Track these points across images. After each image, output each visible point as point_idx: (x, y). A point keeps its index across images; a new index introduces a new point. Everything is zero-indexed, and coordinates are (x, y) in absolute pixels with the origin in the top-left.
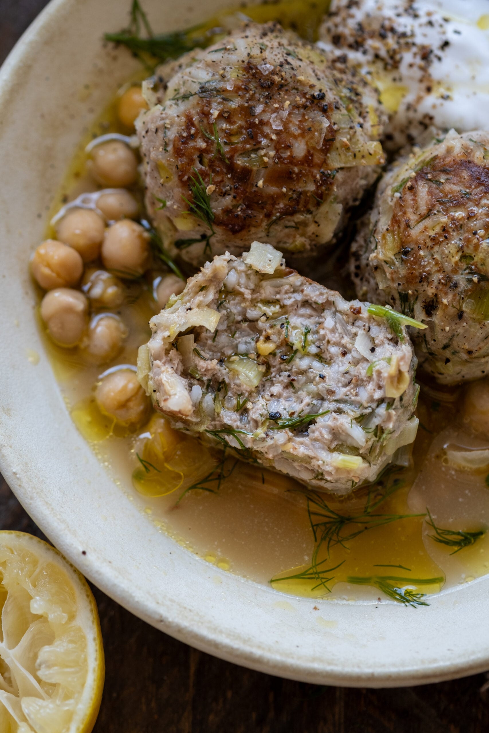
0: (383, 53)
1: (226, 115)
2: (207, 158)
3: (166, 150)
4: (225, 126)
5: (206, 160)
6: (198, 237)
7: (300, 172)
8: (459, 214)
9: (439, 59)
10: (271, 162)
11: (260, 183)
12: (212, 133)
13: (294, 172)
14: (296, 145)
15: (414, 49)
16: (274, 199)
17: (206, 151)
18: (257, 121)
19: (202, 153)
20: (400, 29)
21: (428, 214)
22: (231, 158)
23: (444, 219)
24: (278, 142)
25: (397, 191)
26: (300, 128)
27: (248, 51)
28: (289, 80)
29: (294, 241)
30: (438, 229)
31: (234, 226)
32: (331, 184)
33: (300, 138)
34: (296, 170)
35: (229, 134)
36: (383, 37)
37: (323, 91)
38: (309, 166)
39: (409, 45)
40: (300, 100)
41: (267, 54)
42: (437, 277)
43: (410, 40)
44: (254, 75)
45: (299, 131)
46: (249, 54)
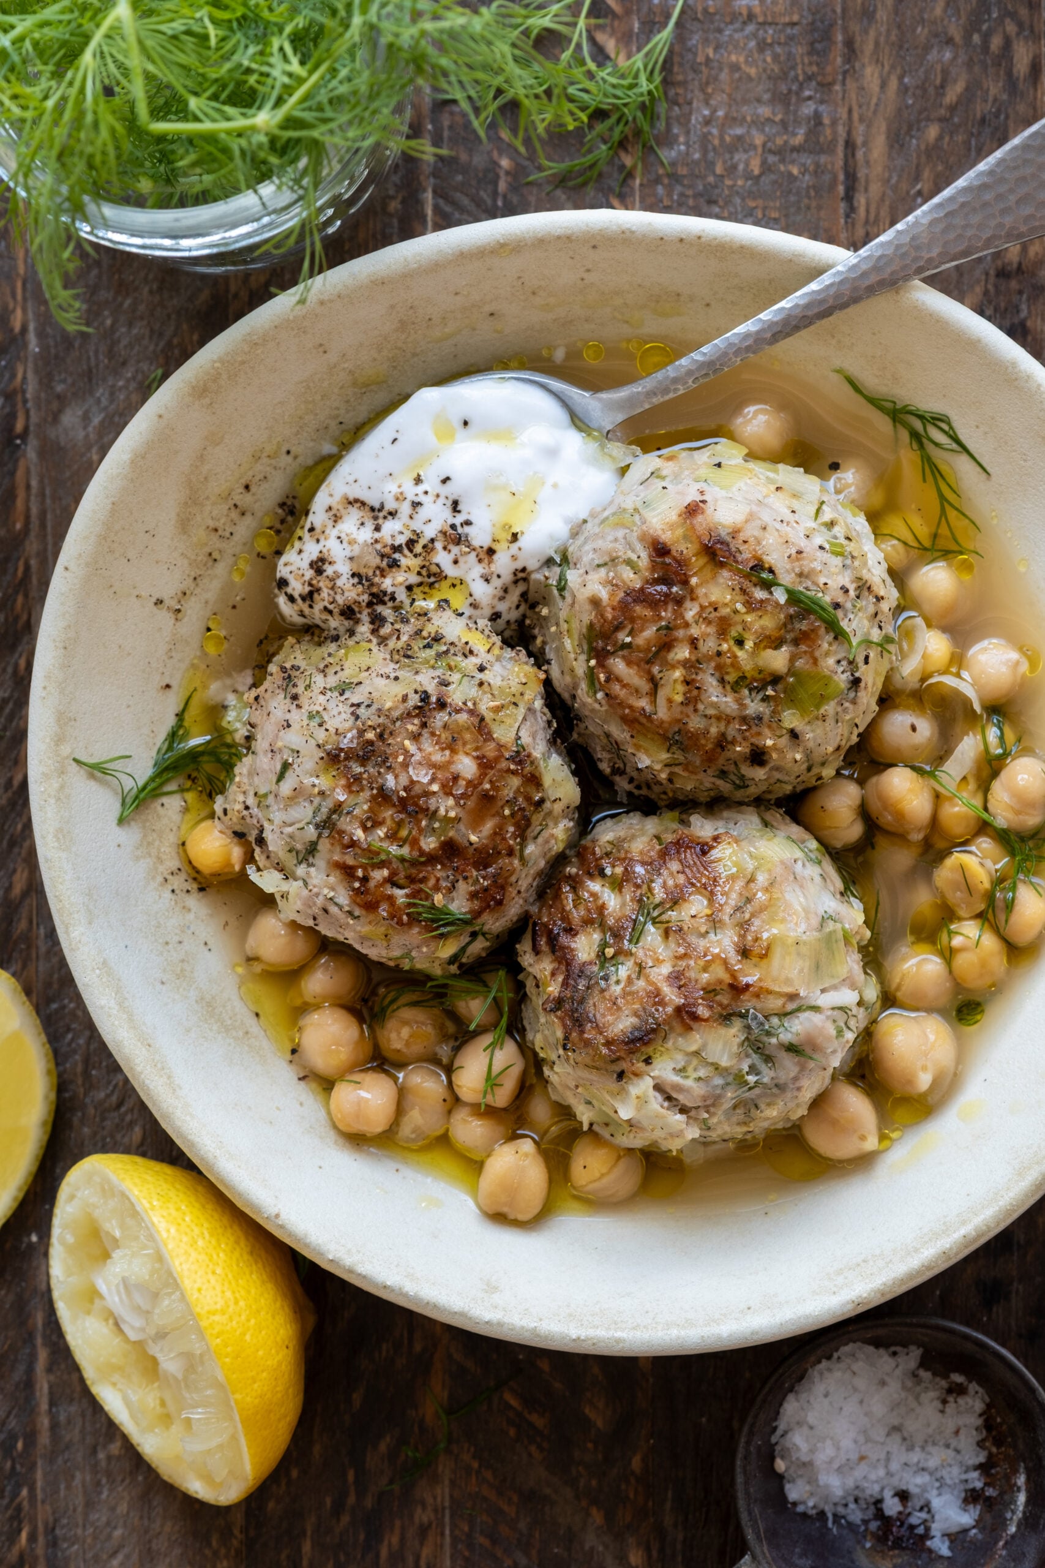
0: (414, 579)
1: (369, 824)
2: (401, 878)
3: (357, 918)
4: (381, 832)
5: (402, 882)
6: (468, 939)
7: (491, 782)
8: (683, 653)
9: (468, 523)
10: (459, 810)
11: (473, 838)
12: (378, 854)
13: (487, 791)
14: (460, 767)
15: (439, 545)
16: (498, 833)
17: (393, 874)
18: (403, 794)
19: (391, 881)
20: (401, 540)
21: (655, 684)
22: (422, 852)
23: (678, 674)
24: (443, 786)
25: (595, 693)
26: (443, 749)
27: (312, 742)
28: (381, 720)
29: (556, 839)
30: (680, 688)
31: (494, 898)
32: (529, 756)
33: (456, 758)
34: (488, 786)
35: (392, 837)
36: (394, 564)
37: (419, 689)
38: (492, 768)
39: (429, 548)
40: (412, 726)
41: (332, 724)
42: (733, 730)
43: (423, 541)
44: (347, 758)
45: (447, 752)
46: (319, 746)
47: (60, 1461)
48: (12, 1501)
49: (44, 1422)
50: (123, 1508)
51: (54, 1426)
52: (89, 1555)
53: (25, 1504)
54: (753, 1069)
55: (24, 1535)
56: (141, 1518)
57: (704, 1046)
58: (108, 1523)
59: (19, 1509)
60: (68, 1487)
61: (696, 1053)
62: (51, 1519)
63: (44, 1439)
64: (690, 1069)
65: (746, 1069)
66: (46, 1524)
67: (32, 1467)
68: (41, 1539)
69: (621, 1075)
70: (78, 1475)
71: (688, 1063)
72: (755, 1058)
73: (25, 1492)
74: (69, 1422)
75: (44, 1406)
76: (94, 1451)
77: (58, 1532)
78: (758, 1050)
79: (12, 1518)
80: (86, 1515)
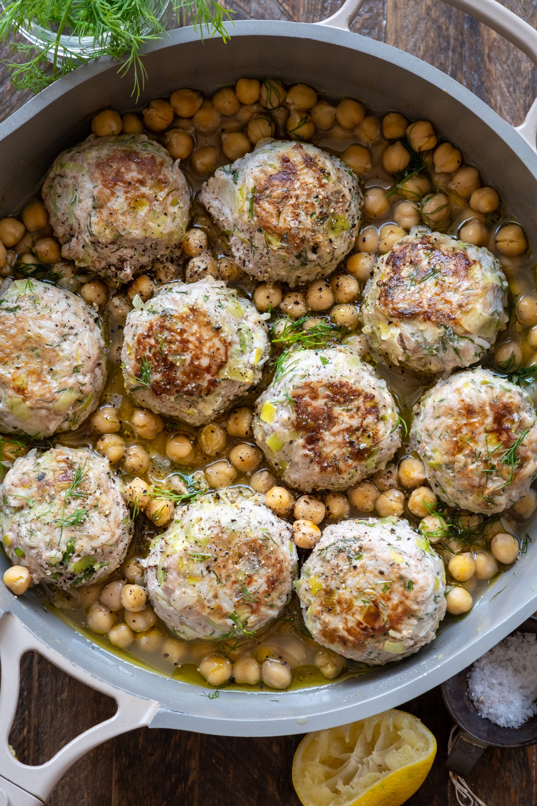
47: (42, 701)
48: (21, 716)
49: (36, 684)
50: (66, 721)
51: (40, 686)
52: (52, 740)
53: (27, 717)
54: (437, 349)
55: (25, 730)
56: (74, 725)
57: (426, 330)
58: (60, 727)
59: (24, 719)
60: (45, 711)
61: (422, 331)
62: (37, 724)
63: (35, 691)
64: (416, 335)
65: (435, 347)
66: (35, 726)
67: (30, 702)
68: (32, 733)
69: (390, 323)
70: (49, 707)
71: (417, 333)
72: (440, 345)
73: (27, 713)
74: (46, 684)
75: (36, 678)
76: (56, 696)
77: (40, 730)
78: (443, 343)
79: (20, 723)
80: (51, 723)
